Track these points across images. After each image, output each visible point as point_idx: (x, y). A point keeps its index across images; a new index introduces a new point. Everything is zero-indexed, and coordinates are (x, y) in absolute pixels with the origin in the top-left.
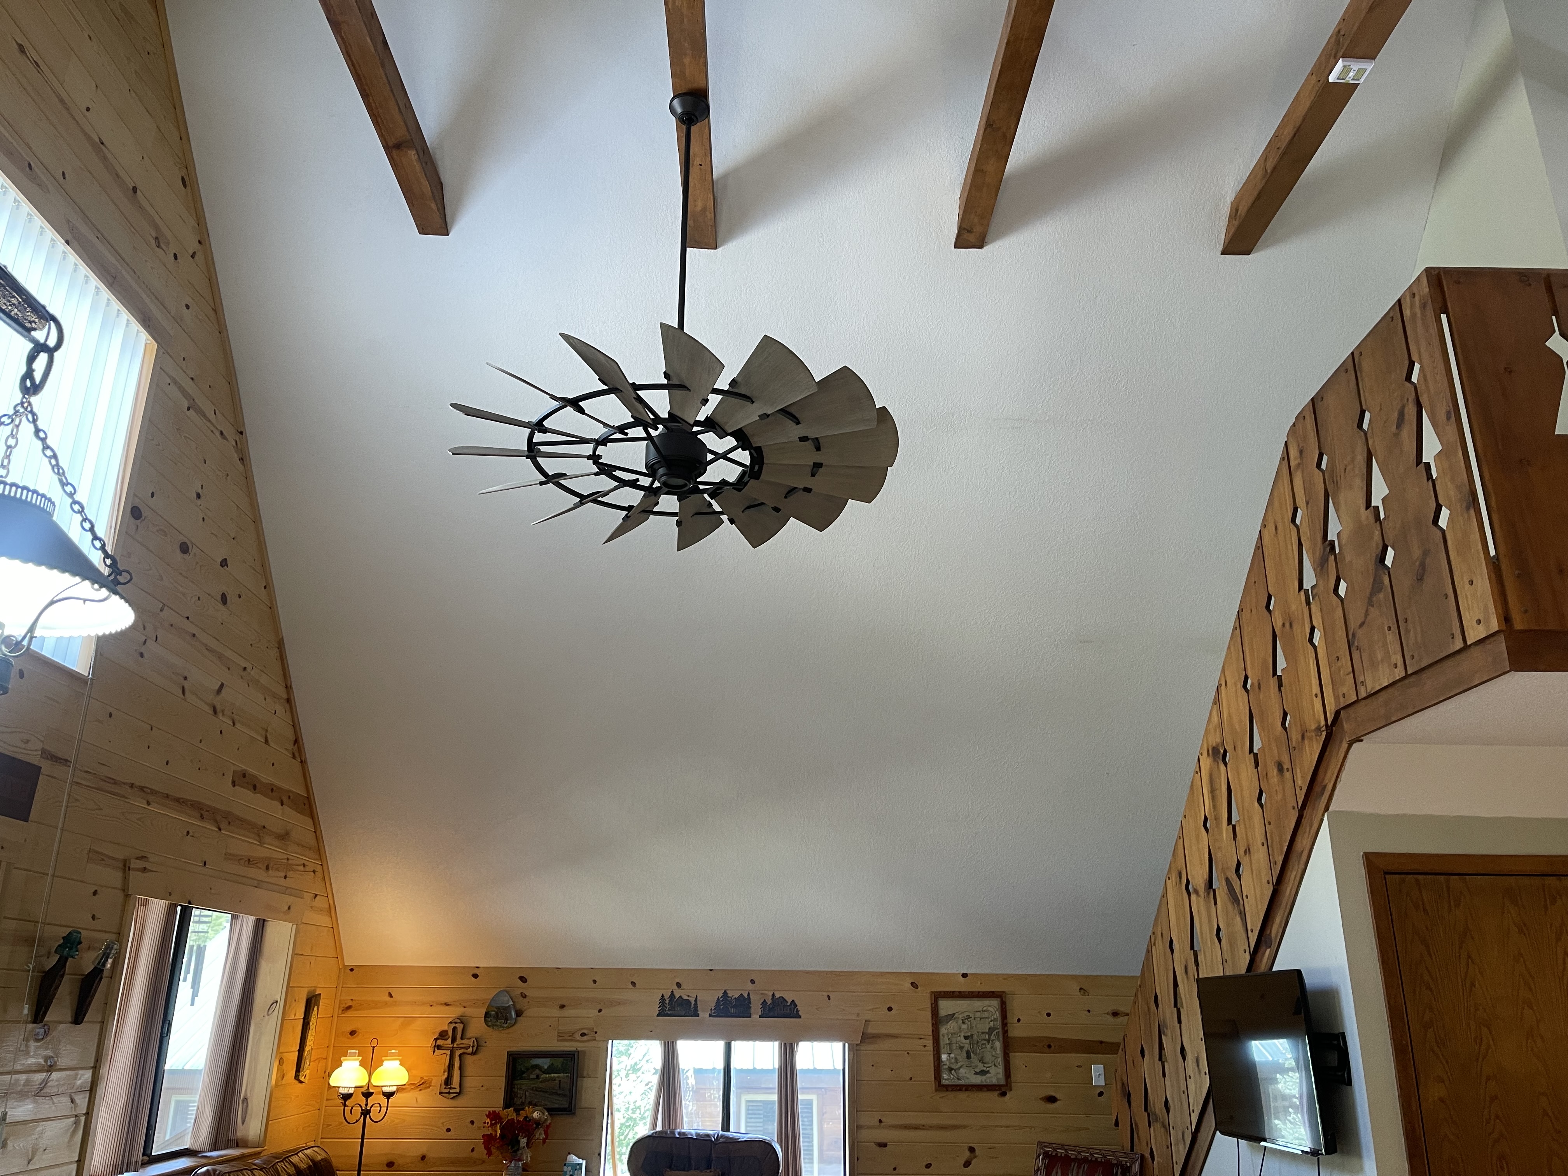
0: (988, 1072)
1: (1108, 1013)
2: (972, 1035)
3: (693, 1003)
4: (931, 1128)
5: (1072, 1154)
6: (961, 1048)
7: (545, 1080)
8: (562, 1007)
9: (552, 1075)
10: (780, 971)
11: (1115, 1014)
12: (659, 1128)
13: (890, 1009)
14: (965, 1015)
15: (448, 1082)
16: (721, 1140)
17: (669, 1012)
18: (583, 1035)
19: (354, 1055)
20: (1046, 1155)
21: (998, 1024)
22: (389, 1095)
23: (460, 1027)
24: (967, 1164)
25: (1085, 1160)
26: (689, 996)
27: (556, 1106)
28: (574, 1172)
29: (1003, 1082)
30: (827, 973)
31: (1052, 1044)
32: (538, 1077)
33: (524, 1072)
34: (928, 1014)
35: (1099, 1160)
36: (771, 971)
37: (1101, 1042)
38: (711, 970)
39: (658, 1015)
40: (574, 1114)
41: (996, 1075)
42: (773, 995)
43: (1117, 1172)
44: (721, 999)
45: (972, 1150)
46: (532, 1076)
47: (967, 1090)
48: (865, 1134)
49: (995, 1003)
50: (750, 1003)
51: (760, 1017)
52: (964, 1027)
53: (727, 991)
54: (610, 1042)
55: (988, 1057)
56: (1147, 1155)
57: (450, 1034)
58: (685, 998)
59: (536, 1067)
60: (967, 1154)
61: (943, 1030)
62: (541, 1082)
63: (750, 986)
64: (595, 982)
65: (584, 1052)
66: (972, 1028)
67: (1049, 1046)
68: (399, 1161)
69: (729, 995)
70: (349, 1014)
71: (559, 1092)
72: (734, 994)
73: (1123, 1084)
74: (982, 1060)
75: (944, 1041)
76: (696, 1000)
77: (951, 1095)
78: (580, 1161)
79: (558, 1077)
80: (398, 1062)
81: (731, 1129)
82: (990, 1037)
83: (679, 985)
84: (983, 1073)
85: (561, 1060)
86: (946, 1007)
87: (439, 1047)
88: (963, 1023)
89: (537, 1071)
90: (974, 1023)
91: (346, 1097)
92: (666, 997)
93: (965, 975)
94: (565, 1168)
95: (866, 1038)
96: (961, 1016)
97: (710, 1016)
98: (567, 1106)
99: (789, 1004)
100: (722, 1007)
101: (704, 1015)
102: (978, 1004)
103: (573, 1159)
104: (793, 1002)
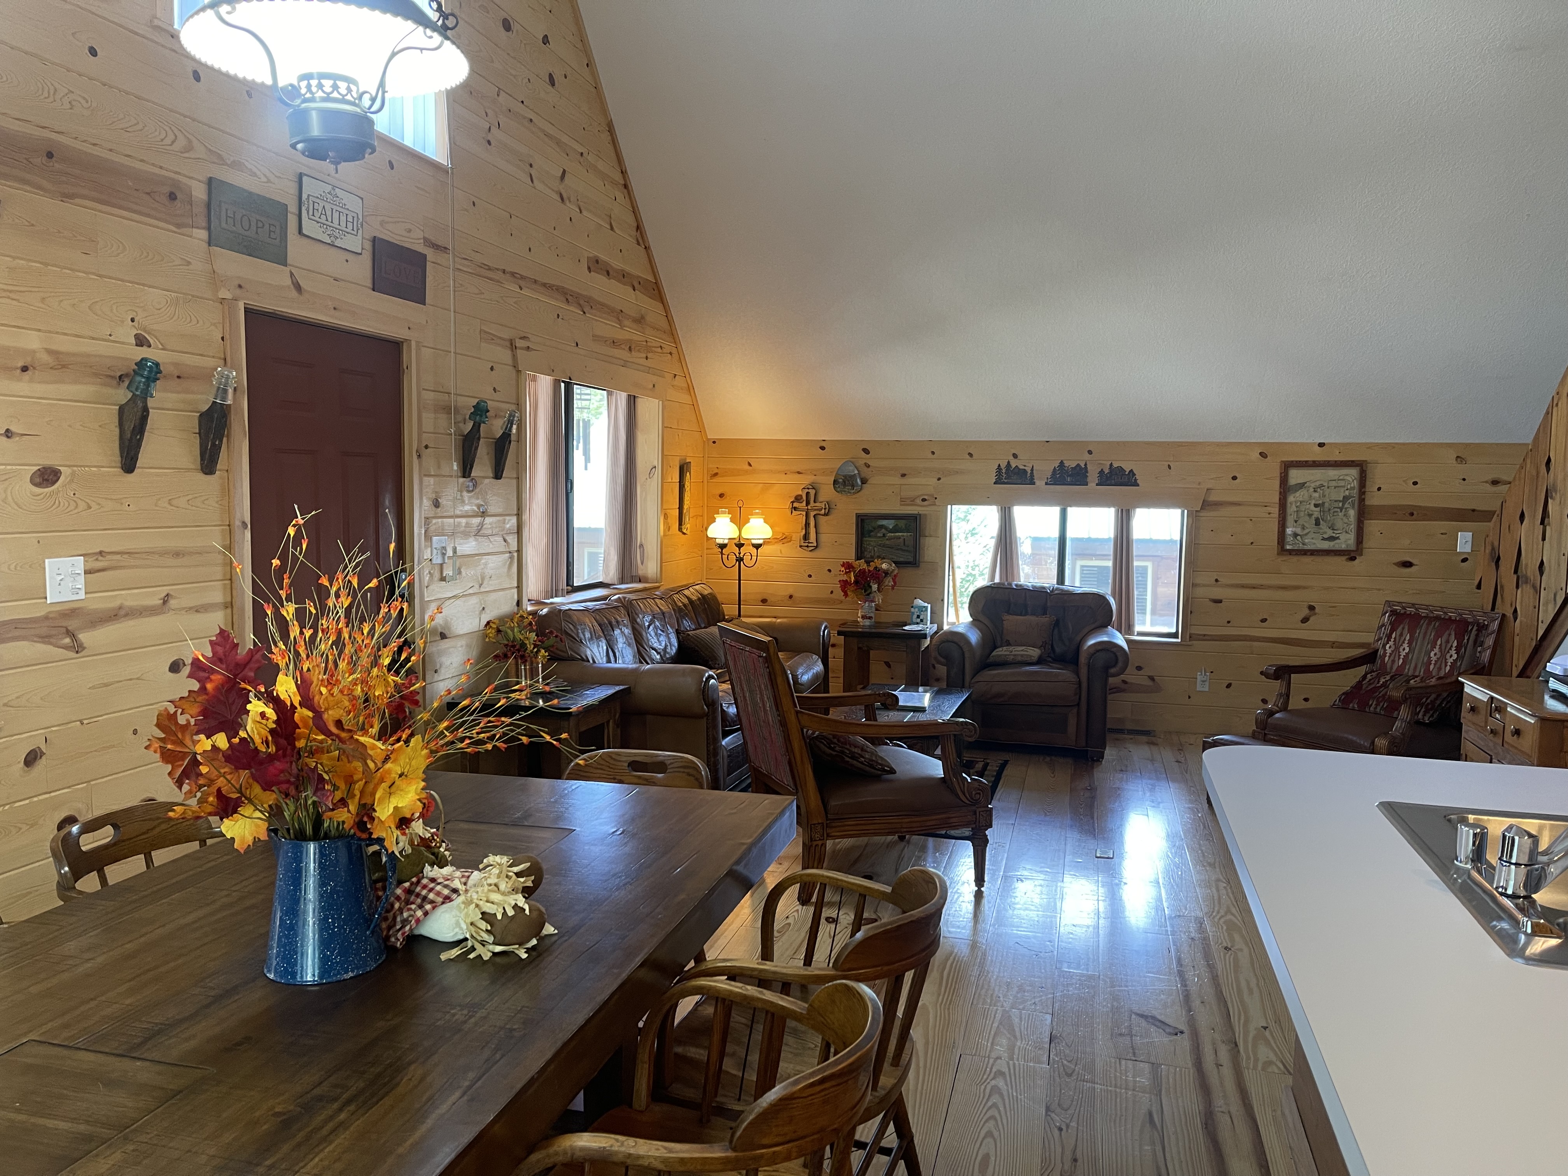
0: (1338, 538)
1: (1486, 482)
2: (1323, 503)
3: (1029, 472)
4: (1269, 587)
5: (1423, 612)
6: (1310, 515)
7: (890, 539)
8: (903, 475)
9: (897, 534)
10: (1118, 443)
11: (1495, 482)
12: (997, 580)
13: (1234, 478)
14: (1318, 484)
15: (806, 537)
16: (1056, 592)
17: (1006, 481)
18: (924, 500)
19: (724, 513)
20: (1393, 613)
21: (1355, 493)
22: (757, 547)
23: (812, 492)
24: (1305, 620)
25: (1438, 618)
26: (1025, 466)
27: (902, 559)
28: (920, 612)
29: (1353, 548)
30: (1168, 443)
31: (1415, 513)
32: (884, 535)
33: (872, 531)
34: (1277, 483)
35: (1453, 618)
36: (1109, 442)
37: (1474, 510)
38: (1047, 442)
39: (994, 483)
40: (918, 567)
41: (1347, 540)
42: (1111, 465)
43: (1472, 629)
45: (1312, 608)
46: (879, 535)
47: (1312, 554)
48: (1199, 592)
49: (1352, 473)
50: (1087, 472)
51: (1097, 485)
52: (1316, 495)
53: (1064, 462)
54: (949, 507)
55: (1339, 524)
56: (1510, 614)
57: (804, 498)
58: (1021, 467)
59: (882, 527)
60: (1306, 612)
61: (1291, 499)
62: (887, 539)
63: (1087, 457)
64: (933, 453)
65: (925, 515)
66: (1324, 496)
67: (1412, 514)
68: (770, 599)
69: (1066, 465)
70: (715, 480)
71: (904, 548)
72: (1070, 464)
73: (1493, 549)
74: (1332, 528)
75: (1291, 509)
76: (1032, 470)
77: (1295, 559)
78: (926, 604)
79: (903, 536)
80: (762, 520)
81: (1067, 583)
82: (1343, 505)
83: (1015, 456)
84: (1332, 539)
85: (903, 521)
86: (1296, 476)
87: (795, 509)
88: (1315, 491)
89: (883, 530)
90: (1327, 492)
91: (723, 546)
92: (1003, 466)
93: (1321, 445)
94: (912, 610)
95: (1206, 505)
96: (1313, 485)
97: (1046, 484)
98: (912, 560)
99: (1126, 473)
100: (1058, 476)
101: (1040, 483)
102: (1333, 473)
103: (919, 602)
104: (1131, 471)
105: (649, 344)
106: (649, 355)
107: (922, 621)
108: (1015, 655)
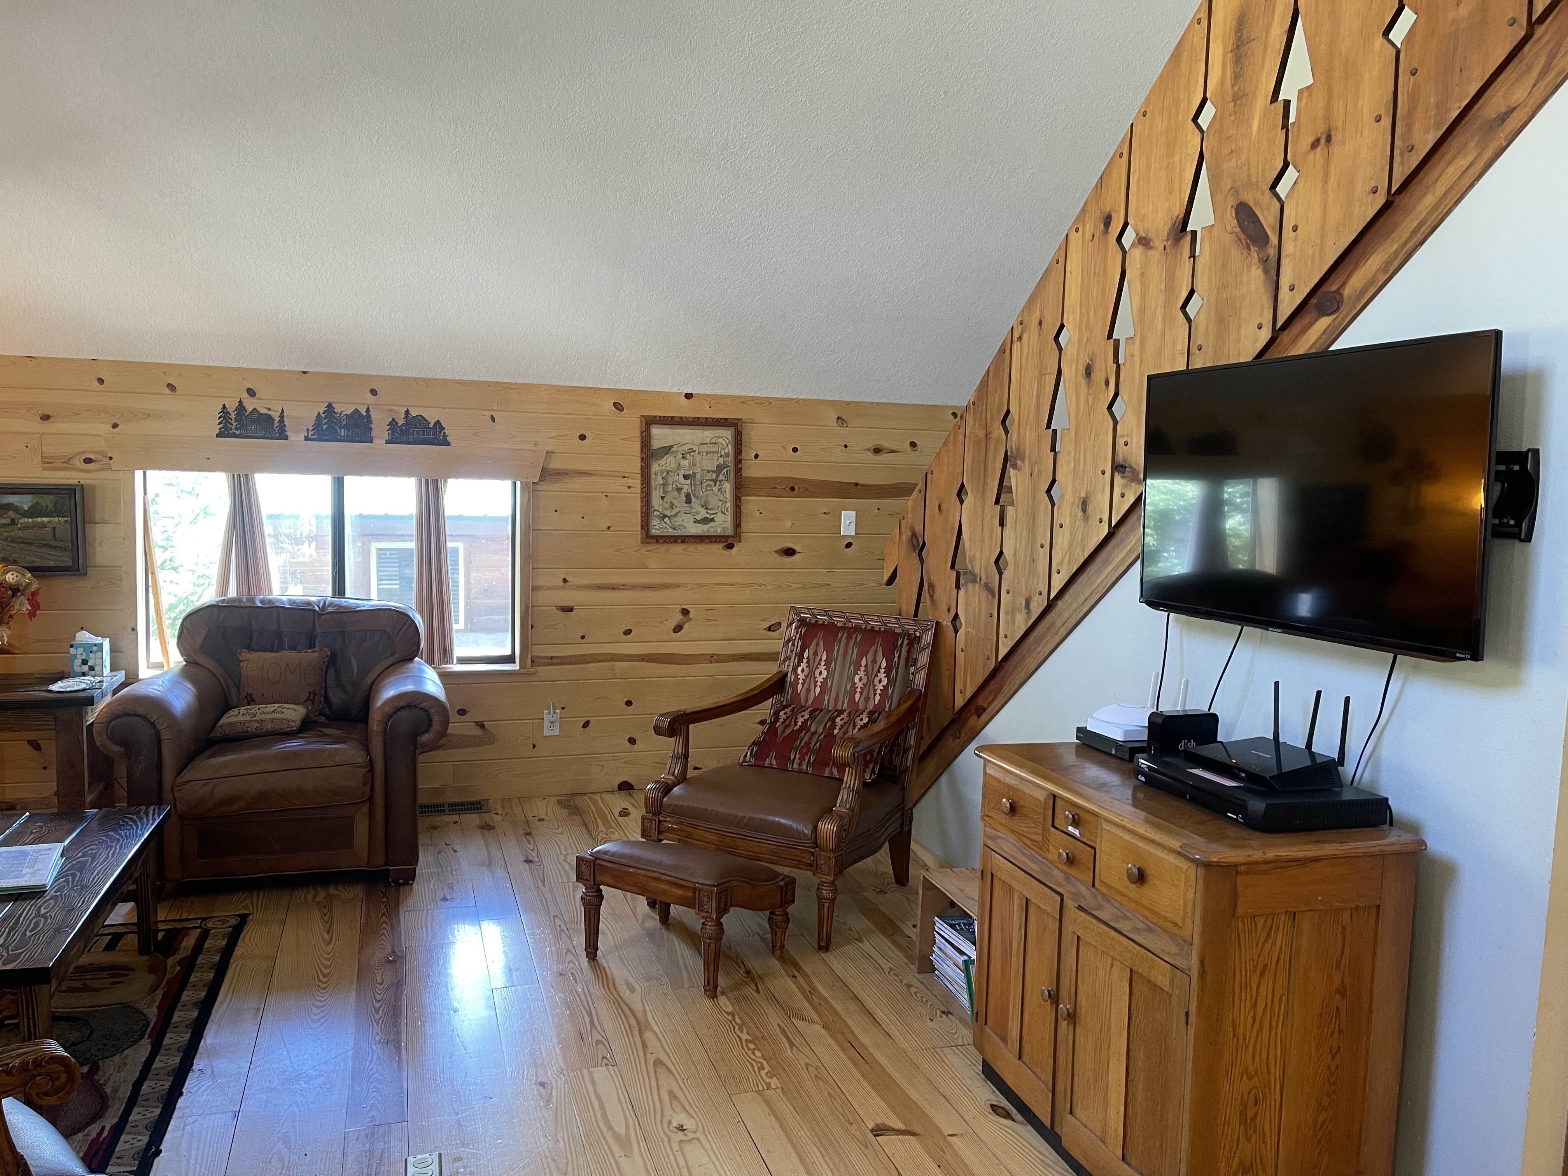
0: (712, 520)
1: (869, 450)
2: (694, 474)
3: (277, 419)
4: (633, 587)
5: (839, 621)
6: (679, 490)
7: (25, 528)
8: (46, 418)
9: (39, 519)
10: (416, 380)
11: (877, 451)
12: (232, 593)
13: (582, 437)
14: (686, 448)
16: (330, 609)
17: (238, 432)
18: (88, 461)
20: (802, 622)
21: (730, 460)
24: (678, 629)
25: (857, 628)
26: (269, 409)
27: (52, 564)
28: (88, 655)
29: (730, 532)
30: (490, 384)
31: (796, 487)
32: (13, 522)
34: (636, 445)
35: (877, 629)
36: (404, 379)
37: (857, 484)
38: (305, 373)
39: (218, 436)
40: (85, 574)
41: (723, 523)
42: (407, 412)
43: (902, 642)
44: (323, 416)
45: (685, 612)
47: (683, 542)
48: (542, 597)
49: (725, 435)
50: (370, 422)
51: (387, 442)
52: (685, 463)
53: (334, 405)
54: (139, 474)
55: (714, 502)
56: (946, 622)
58: (264, 411)
59: (9, 507)
60: (679, 617)
61: (655, 467)
62: (20, 529)
63: (370, 399)
64: (101, 381)
65: (93, 487)
66: (695, 465)
67: (793, 489)
69: (338, 410)
71: (54, 544)
72: (344, 408)
73: (914, 535)
74: (705, 506)
75: (656, 481)
76: (282, 416)
77: (663, 548)
78: (99, 640)
79: (49, 522)
81: (348, 593)
82: (717, 476)
83: (251, 393)
84: (705, 521)
85: (52, 497)
86: (660, 435)
88: (684, 458)
89: (11, 514)
90: (698, 458)
92: (232, 407)
93: (688, 396)
94: (72, 651)
95: (546, 474)
96: (681, 449)
97: (307, 439)
98: (70, 563)
99: (431, 426)
100: (325, 426)
101: (296, 437)
102: (708, 434)
103: (85, 637)
104: (438, 422)
107: (92, 668)
108: (262, 721)
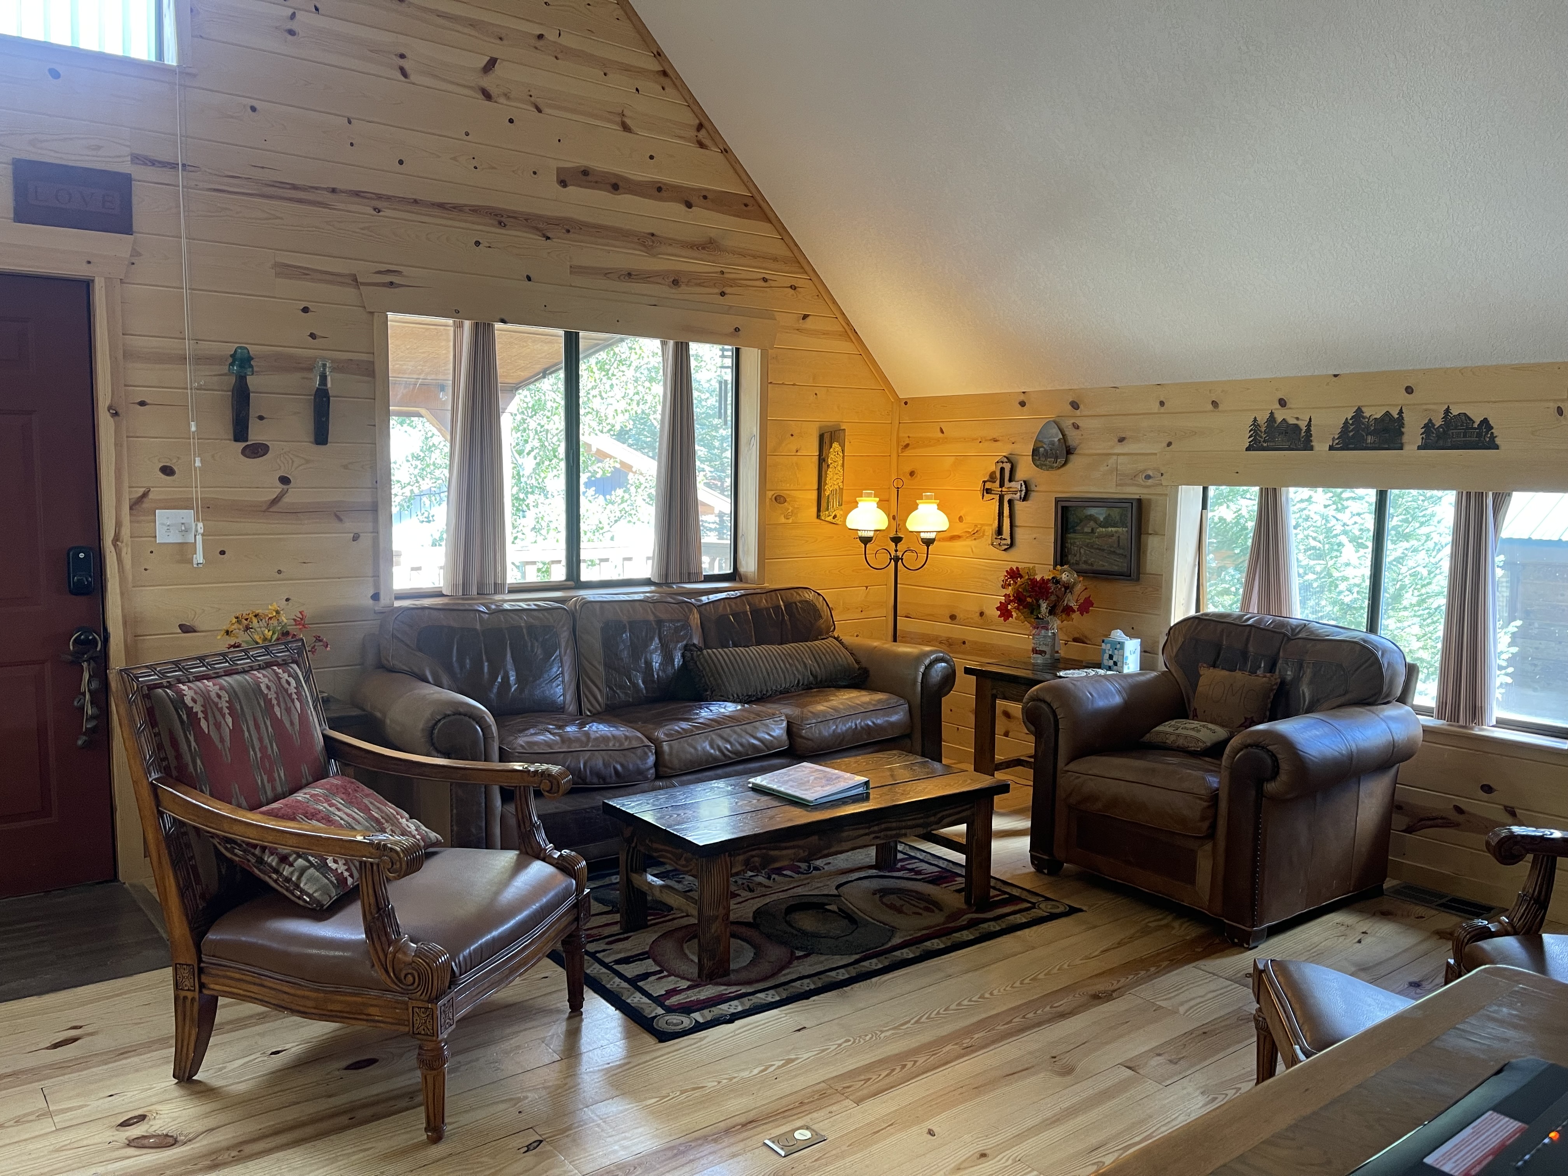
3: (1304, 429)
7: (1100, 536)
8: (1121, 440)
9: (1110, 529)
15: (1000, 531)
17: (1265, 445)
18: (1148, 477)
19: (869, 495)
22: (928, 542)
23: (1007, 467)
26: (1297, 419)
27: (1116, 568)
28: (1113, 652)
32: (1093, 531)
33: (1078, 524)
38: (1335, 376)
39: (1248, 449)
40: (1139, 580)
42: (1447, 411)
44: (1351, 422)
46: (1086, 530)
50: (1402, 425)
51: (1419, 448)
53: (1364, 409)
54: (1179, 488)
57: (998, 475)
58: (1292, 421)
59: (1091, 518)
62: (1097, 537)
63: (1402, 398)
64: (1162, 404)
65: (1149, 501)
68: (960, 616)
69: (1367, 414)
70: (908, 453)
72: (1373, 412)
76: (1309, 425)
79: (1116, 532)
80: (935, 506)
83: (1282, 403)
85: (1119, 509)
87: (988, 491)
89: (1092, 523)
91: (866, 541)
92: (1263, 418)
94: (1104, 646)
97: (1331, 448)
98: (1125, 569)
99: (1476, 425)
100: (1351, 434)
101: (1321, 446)
103: (1118, 635)
104: (1485, 422)
105: (726, 276)
106: (728, 290)
107: (1115, 664)
